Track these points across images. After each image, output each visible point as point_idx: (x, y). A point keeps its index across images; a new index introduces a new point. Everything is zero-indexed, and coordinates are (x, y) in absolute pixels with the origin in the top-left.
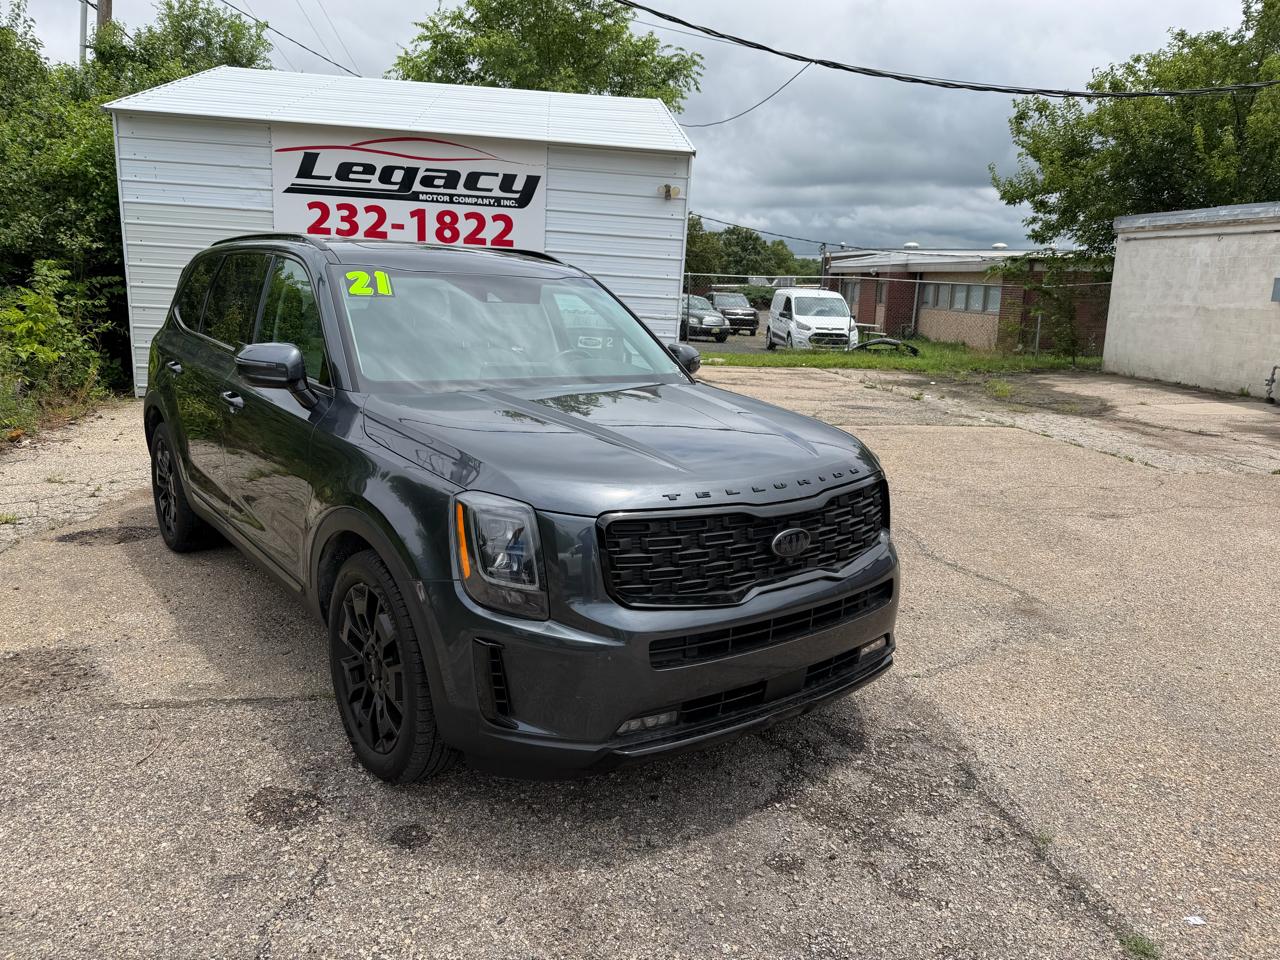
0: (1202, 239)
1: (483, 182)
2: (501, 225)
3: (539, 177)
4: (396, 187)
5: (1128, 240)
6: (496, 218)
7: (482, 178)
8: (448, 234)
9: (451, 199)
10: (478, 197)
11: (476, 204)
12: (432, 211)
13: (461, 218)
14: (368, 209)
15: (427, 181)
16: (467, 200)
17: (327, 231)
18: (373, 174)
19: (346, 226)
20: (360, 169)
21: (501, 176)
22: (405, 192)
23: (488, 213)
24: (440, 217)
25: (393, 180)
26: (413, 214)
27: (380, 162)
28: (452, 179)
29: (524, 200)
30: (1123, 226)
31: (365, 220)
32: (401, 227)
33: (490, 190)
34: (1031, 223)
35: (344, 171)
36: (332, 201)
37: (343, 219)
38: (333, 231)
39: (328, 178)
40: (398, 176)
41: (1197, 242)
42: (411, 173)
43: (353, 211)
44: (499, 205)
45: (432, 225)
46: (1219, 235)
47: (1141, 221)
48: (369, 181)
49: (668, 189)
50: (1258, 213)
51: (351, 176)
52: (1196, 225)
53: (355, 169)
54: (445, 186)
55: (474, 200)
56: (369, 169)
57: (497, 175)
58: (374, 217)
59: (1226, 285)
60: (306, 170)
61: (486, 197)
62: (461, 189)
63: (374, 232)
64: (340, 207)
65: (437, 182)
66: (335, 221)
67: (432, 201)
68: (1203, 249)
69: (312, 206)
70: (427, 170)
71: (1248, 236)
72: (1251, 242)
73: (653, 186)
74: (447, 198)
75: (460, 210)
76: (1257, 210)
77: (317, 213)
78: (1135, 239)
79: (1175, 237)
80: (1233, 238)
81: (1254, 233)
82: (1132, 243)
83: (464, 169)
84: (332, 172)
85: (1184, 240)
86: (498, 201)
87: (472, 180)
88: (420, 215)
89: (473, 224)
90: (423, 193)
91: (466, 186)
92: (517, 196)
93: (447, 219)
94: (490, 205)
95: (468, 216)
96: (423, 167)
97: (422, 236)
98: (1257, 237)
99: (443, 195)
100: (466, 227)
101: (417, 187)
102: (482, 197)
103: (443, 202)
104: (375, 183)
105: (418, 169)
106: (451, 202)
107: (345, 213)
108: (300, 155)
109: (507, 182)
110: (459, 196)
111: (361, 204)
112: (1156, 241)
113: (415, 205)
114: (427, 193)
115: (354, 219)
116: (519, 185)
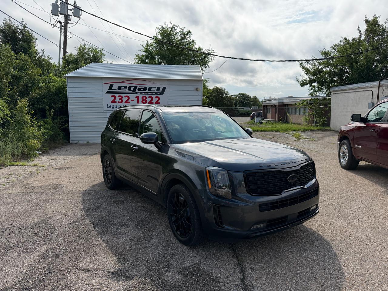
0: (351, 93)
1: (152, 89)
2: (157, 99)
3: (166, 87)
4: (132, 91)
5: (334, 94)
6: (156, 97)
7: (152, 88)
8: (144, 101)
9: (145, 93)
10: (151, 93)
11: (151, 94)
12: (140, 96)
13: (147, 98)
14: (125, 97)
15: (139, 89)
16: (149, 93)
17: (116, 102)
18: (126, 88)
19: (120, 101)
20: (123, 87)
21: (157, 88)
22: (134, 92)
23: (154, 96)
24: (142, 98)
25: (131, 89)
26: (136, 97)
27: (128, 86)
28: (145, 89)
29: (162, 93)
30: (332, 90)
31: (125, 99)
32: (133, 100)
33: (154, 91)
34: (310, 90)
35: (119, 88)
36: (117, 95)
37: (119, 99)
38: (117, 102)
39: (116, 90)
40: (132, 89)
41: (350, 94)
42: (135, 88)
43: (122, 97)
44: (157, 94)
45: (140, 100)
46: (355, 92)
47: (337, 88)
48: (125, 90)
49: (197, 88)
50: (364, 86)
51: (121, 89)
52: (350, 89)
53: (122, 87)
54: (143, 90)
55: (150, 93)
56: (125, 87)
57: (156, 87)
58: (127, 98)
59: (358, 105)
60: (111, 88)
61: (153, 93)
62: (147, 91)
63: (126, 102)
64: (119, 96)
65: (142, 90)
66: (117, 100)
67: (141, 94)
68: (352, 95)
69: (112, 96)
70: (139, 87)
71: (361, 92)
72: (363, 93)
73: (193, 88)
74: (144, 93)
75: (147, 96)
76: (363, 85)
77: (113, 98)
78: (335, 93)
79: (345, 93)
80: (358, 92)
81: (363, 91)
82: (335, 95)
83: (148, 86)
84: (117, 88)
85: (347, 93)
86: (156, 93)
87: (150, 89)
88: (138, 97)
89: (150, 99)
90: (138, 92)
91: (148, 90)
92: (161, 92)
93: (144, 98)
94: (154, 94)
95: (149, 97)
96: (138, 86)
97: (138, 102)
98: (364, 92)
99: (143, 92)
100: (149, 100)
101: (137, 91)
102: (152, 93)
103: (143, 94)
104: (127, 90)
105: (137, 87)
106: (145, 94)
107: (120, 98)
108: (109, 85)
109: (158, 89)
110: (147, 93)
111: (123, 95)
112: (341, 94)
113: (136, 95)
114: (139, 92)
115: (122, 99)
116: (161, 89)
